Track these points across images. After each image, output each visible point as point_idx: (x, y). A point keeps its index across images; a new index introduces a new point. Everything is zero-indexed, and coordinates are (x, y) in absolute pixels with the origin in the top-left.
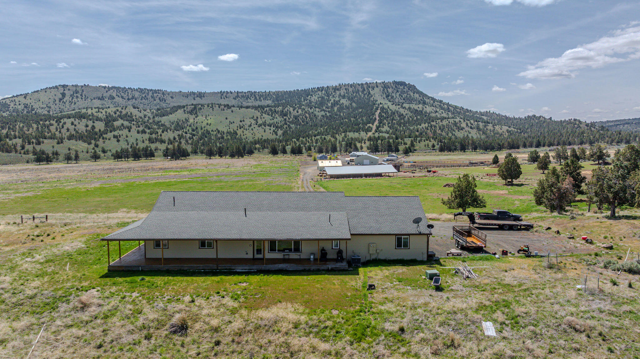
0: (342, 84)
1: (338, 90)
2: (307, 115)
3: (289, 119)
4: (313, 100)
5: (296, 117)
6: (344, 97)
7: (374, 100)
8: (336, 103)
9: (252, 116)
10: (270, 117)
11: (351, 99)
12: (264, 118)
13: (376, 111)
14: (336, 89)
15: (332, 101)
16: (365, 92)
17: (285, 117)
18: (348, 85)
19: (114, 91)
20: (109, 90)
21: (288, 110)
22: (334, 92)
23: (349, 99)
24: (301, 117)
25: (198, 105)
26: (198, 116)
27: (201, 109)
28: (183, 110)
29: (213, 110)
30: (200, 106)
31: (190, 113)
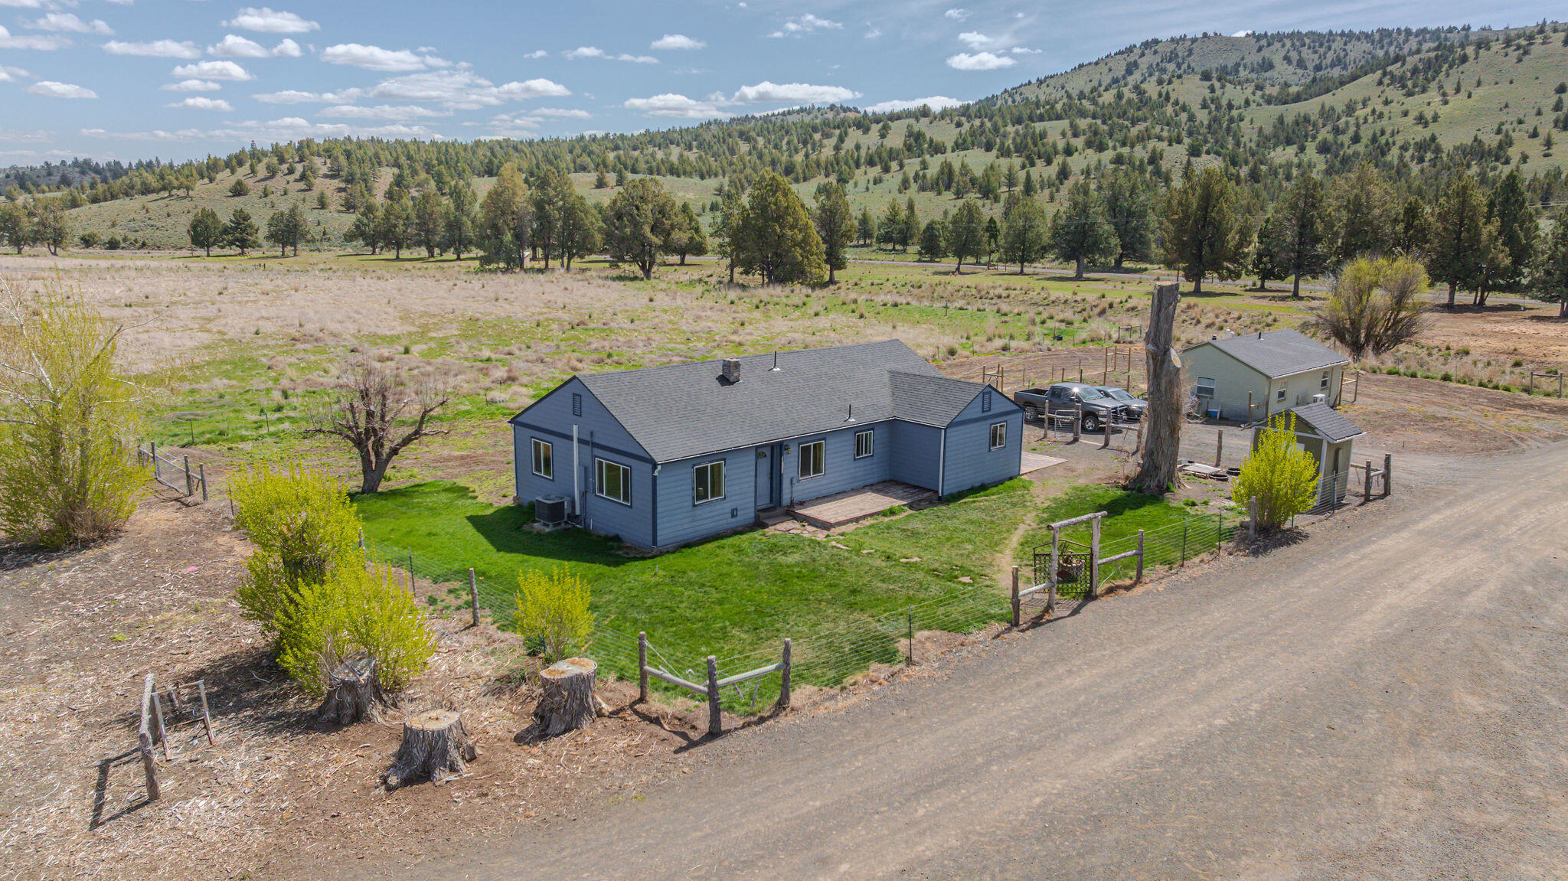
19: (1284, 46)
20: (1269, 45)
25: (1463, 49)
26: (1424, 91)
27: (1464, 59)
28: (1379, 72)
29: (1520, 60)
30: (1470, 50)
31: (1401, 82)
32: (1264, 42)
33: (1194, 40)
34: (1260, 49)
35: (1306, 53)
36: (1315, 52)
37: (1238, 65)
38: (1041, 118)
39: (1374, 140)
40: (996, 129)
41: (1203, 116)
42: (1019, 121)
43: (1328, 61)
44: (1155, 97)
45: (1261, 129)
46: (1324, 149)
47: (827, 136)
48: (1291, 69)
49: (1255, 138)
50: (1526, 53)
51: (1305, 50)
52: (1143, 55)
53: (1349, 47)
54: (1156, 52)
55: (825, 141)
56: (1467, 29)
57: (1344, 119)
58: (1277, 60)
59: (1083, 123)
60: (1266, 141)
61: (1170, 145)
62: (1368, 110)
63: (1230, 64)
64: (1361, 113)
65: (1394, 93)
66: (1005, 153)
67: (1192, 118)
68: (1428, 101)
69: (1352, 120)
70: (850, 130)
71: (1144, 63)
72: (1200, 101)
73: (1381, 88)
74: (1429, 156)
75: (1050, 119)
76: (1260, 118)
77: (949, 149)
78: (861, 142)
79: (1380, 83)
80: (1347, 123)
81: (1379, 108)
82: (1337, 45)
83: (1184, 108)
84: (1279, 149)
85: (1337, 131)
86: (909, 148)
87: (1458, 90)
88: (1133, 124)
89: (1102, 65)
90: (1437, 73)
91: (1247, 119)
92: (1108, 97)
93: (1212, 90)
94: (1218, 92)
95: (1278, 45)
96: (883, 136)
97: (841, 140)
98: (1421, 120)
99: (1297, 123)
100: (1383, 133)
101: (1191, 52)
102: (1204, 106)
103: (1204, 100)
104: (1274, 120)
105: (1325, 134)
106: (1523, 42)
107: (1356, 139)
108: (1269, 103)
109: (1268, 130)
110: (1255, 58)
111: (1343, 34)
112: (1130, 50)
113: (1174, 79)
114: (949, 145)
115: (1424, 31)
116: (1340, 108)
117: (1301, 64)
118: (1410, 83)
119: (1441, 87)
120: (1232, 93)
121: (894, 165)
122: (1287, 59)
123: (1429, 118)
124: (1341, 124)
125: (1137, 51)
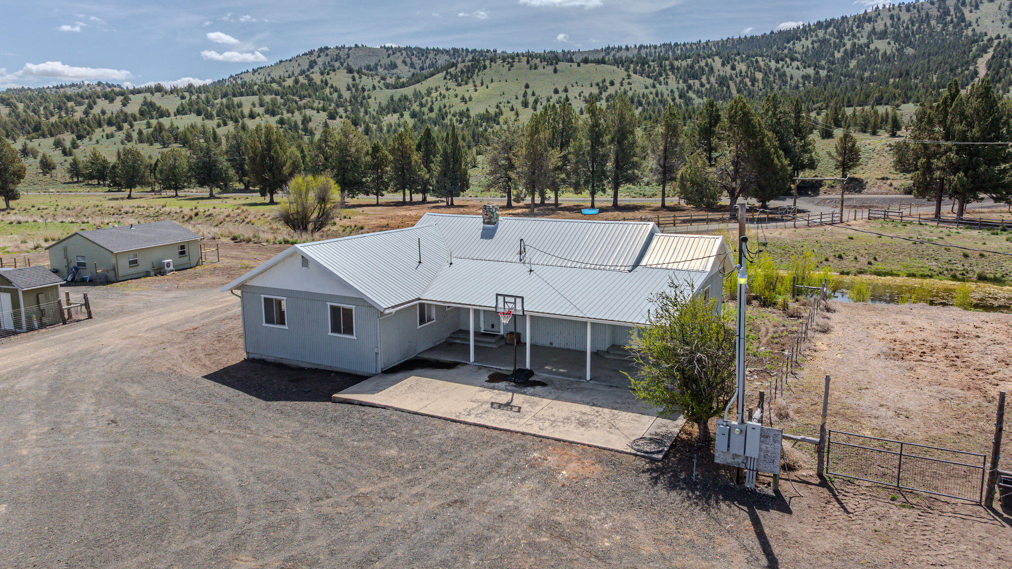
0: (884, 6)
1: (870, 20)
2: (759, 76)
3: (702, 85)
4: (798, 47)
5: (723, 81)
6: (883, 35)
7: (974, 34)
8: (857, 50)
9: (600, 80)
10: (650, 82)
11: (902, 39)
12: (629, 84)
13: (980, 56)
14: (865, 18)
15: (849, 46)
16: (949, 18)
17: (691, 82)
18: (899, 6)
19: (402, 54)
20: (394, 54)
21: (707, 65)
22: (858, 27)
23: (896, 39)
24: (738, 80)
25: (484, 62)
26: (467, 83)
27: (485, 67)
28: (445, 72)
29: (509, 70)
30: (487, 62)
31: (454, 77)
32: (390, 52)
33: (350, 49)
34: (389, 56)
36: (420, 59)
37: (377, 65)
38: (242, 95)
39: (440, 110)
40: (208, 101)
41: (347, 95)
42: (225, 95)
43: (427, 65)
44: (319, 82)
45: (380, 103)
46: (414, 115)
47: (80, 104)
48: (407, 68)
49: (377, 108)
50: (512, 66)
51: (414, 58)
52: (319, 56)
53: (437, 57)
54: (327, 55)
55: (76, 108)
57: (425, 98)
58: (399, 62)
59: (268, 98)
60: (383, 111)
61: (318, 112)
62: (438, 93)
63: (372, 64)
64: (434, 94)
65: (452, 84)
66: (209, 117)
67: (340, 96)
68: (466, 90)
69: (429, 99)
70: (98, 101)
71: (320, 62)
72: (346, 86)
73: (446, 81)
74: (465, 120)
75: (248, 95)
76: (381, 96)
77: (172, 114)
78: (106, 109)
79: (445, 78)
80: (427, 100)
81: (444, 92)
82: (431, 56)
83: (336, 90)
84: (389, 116)
85: (421, 105)
86: (142, 113)
87: (482, 84)
88: (301, 99)
89: (294, 61)
90: (473, 74)
91: (373, 98)
92: (290, 82)
93: (354, 79)
94: (358, 81)
95: (399, 54)
96: (124, 105)
97: (90, 107)
98: (463, 99)
99: (400, 100)
100: (445, 107)
101: (348, 56)
102: (349, 89)
103: (348, 85)
104: (388, 98)
105: (416, 107)
106: (511, 61)
107: (431, 110)
108: (387, 88)
109: (384, 103)
110: (386, 61)
111: (434, 49)
112: (311, 53)
113: (331, 72)
114: (172, 111)
116: (424, 92)
117: (412, 66)
118: (460, 79)
119: (474, 82)
120: (366, 82)
121: (126, 126)
122: (404, 62)
123: (467, 99)
124: (424, 101)
125: (316, 54)
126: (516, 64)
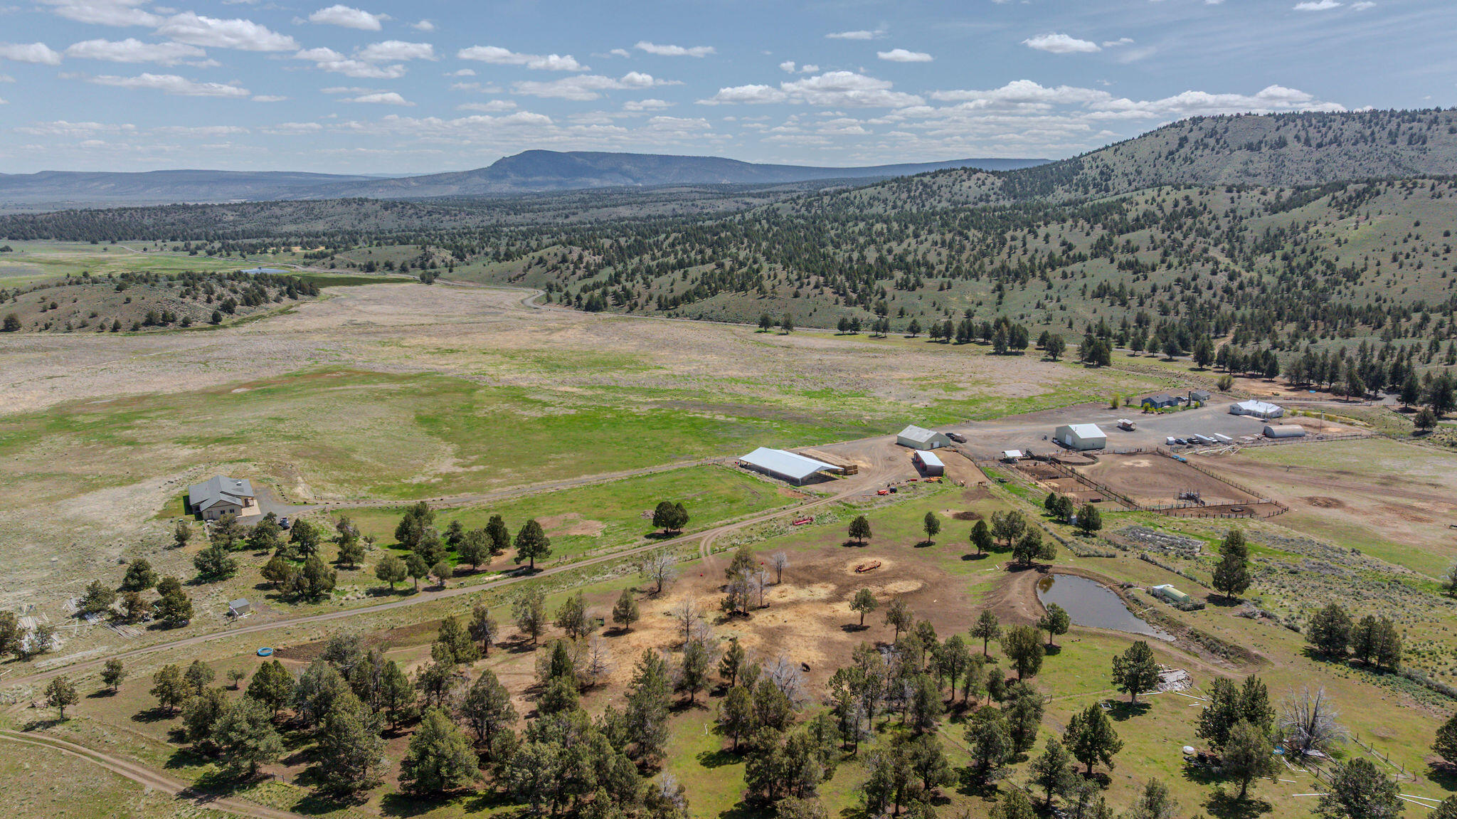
19: (1296, 125)
20: (1285, 124)
25: (1380, 184)
26: (1350, 216)
28: (1332, 195)
29: (1406, 198)
30: (1383, 186)
32: (1281, 123)
33: (1230, 119)
34: (1278, 129)
35: (1312, 132)
36: (1319, 131)
37: (1261, 142)
39: (1312, 253)
43: (1327, 140)
45: (1256, 237)
46: (1285, 258)
48: (1299, 146)
51: (1311, 130)
52: (1191, 130)
56: (1438, 110)
57: (1301, 234)
58: (1290, 138)
62: (1316, 229)
63: (1255, 141)
64: (1312, 230)
65: (1334, 216)
67: (1218, 227)
68: (1349, 228)
69: (1305, 236)
71: (1193, 137)
72: (1224, 211)
73: (1329, 209)
76: (1258, 227)
77: (1089, 258)
79: (1329, 205)
80: (1302, 238)
81: (1322, 228)
83: (1214, 218)
85: (1296, 244)
86: (1067, 256)
87: (1367, 218)
90: (1361, 202)
91: (1250, 229)
93: (1233, 201)
94: (1236, 204)
95: (1291, 125)
96: (1047, 241)
98: (1339, 241)
99: (1277, 233)
100: (1317, 249)
101: (1226, 130)
103: (1227, 210)
104: (1265, 229)
105: (1288, 247)
107: (1304, 251)
108: (1266, 210)
109: (1260, 238)
110: (1273, 137)
111: (1342, 114)
112: (1182, 124)
115: (1404, 113)
118: (1344, 208)
119: (1359, 214)
122: (1297, 138)
123: (1343, 240)
124: (1298, 239)
125: (1187, 126)
126: (1416, 191)
